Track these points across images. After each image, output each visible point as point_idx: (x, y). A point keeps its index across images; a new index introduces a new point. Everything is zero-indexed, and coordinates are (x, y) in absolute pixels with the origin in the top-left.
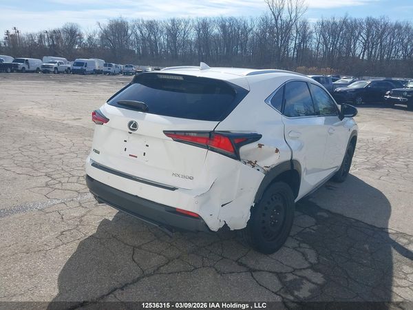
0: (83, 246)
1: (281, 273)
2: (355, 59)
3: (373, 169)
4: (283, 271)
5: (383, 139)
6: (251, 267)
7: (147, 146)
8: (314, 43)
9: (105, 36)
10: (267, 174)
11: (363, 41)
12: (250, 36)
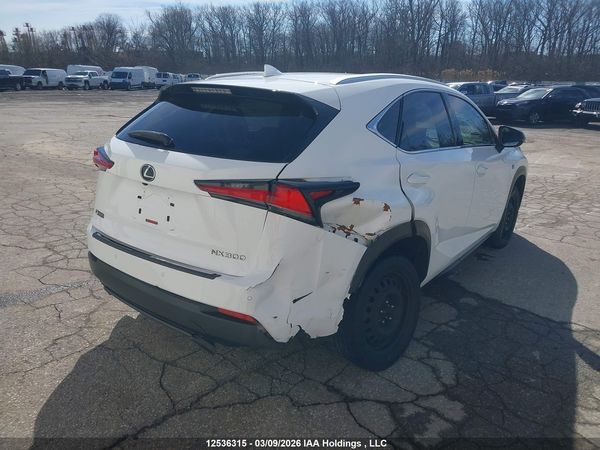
0: (85, 362)
1: (396, 403)
2: (530, 55)
3: (552, 225)
4: (399, 400)
5: (570, 176)
6: (349, 394)
7: (172, 205)
8: (468, 33)
9: (158, 32)
10: (371, 246)
11: (542, 28)
12: (372, 25)
